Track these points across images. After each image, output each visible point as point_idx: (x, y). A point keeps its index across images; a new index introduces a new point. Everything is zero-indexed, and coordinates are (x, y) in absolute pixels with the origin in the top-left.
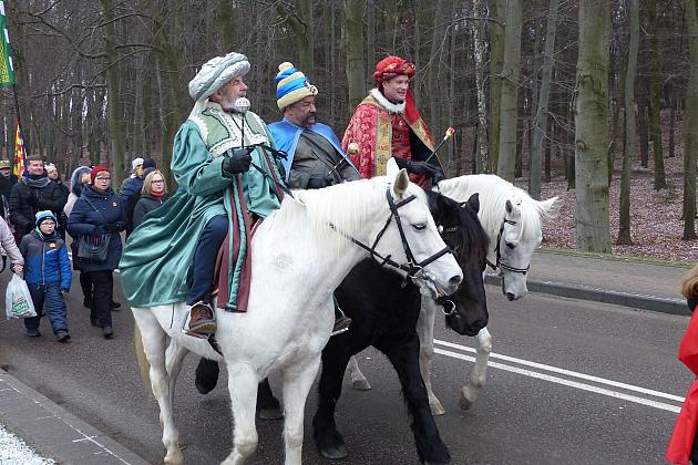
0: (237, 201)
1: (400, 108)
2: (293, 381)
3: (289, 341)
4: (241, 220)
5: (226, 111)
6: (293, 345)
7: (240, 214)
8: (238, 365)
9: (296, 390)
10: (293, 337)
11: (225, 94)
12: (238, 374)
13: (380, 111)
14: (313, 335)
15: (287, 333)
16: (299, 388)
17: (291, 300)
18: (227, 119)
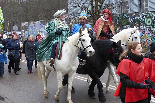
0: (60, 38)
1: (107, 20)
2: (70, 77)
3: (68, 67)
4: (61, 42)
5: (61, 20)
6: (69, 68)
7: (60, 41)
8: (58, 72)
9: (71, 79)
10: (69, 66)
11: (62, 16)
12: (58, 74)
13: (102, 20)
14: (73, 66)
15: (67, 65)
16: (71, 78)
17: (68, 58)
18: (61, 22)
